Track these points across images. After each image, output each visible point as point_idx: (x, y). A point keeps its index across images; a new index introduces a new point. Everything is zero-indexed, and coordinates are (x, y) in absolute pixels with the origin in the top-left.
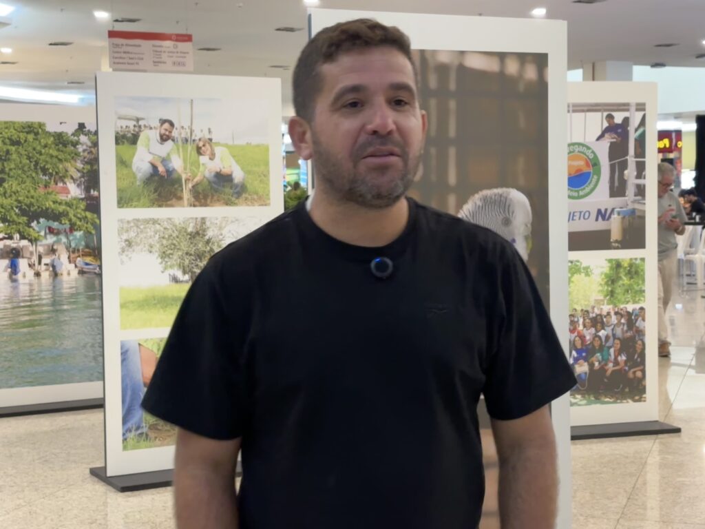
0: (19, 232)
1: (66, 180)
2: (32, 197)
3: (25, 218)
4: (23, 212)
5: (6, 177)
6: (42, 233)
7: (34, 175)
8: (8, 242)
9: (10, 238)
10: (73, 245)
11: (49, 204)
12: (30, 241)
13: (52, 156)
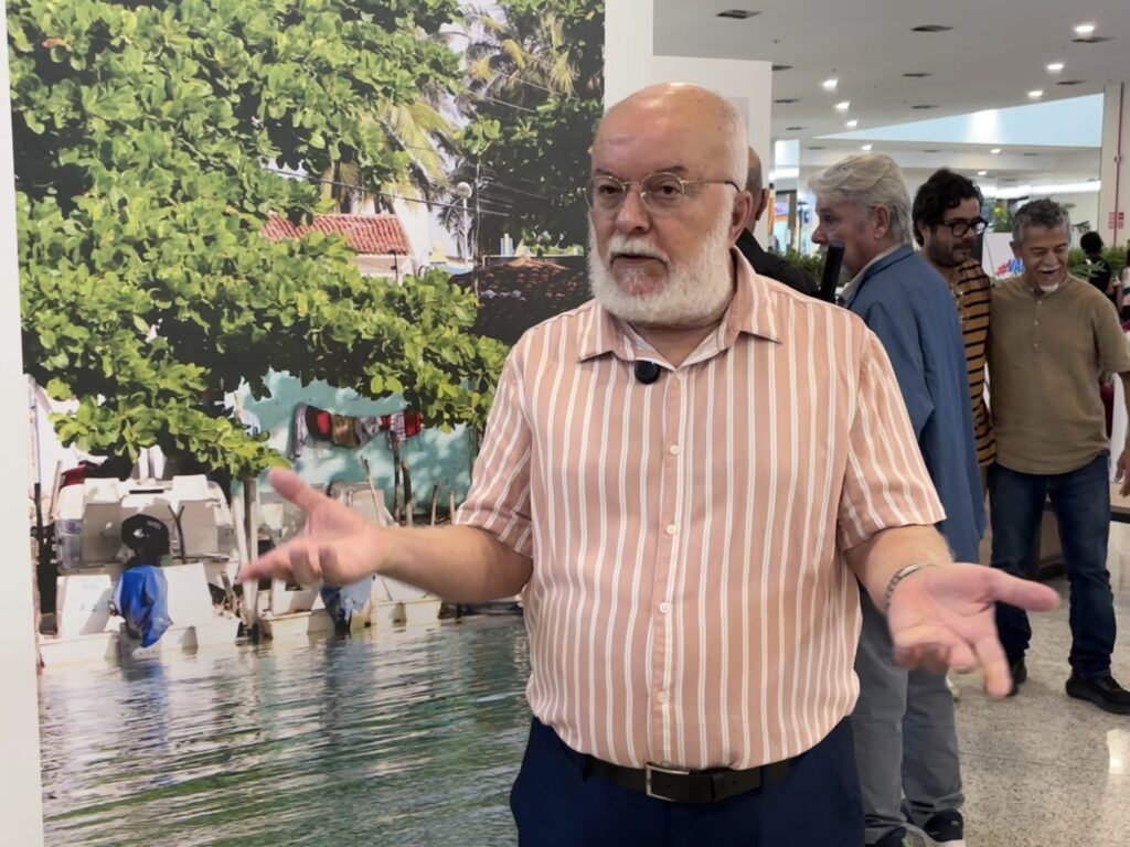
0: (164, 438)
1: (389, 188)
2: (229, 267)
3: (194, 371)
4: (184, 342)
5: (93, 163)
6: (279, 441)
7: (236, 157)
8: (107, 490)
9: (120, 467)
10: (420, 490)
11: (311, 302)
12: (221, 478)
13: (323, 69)
